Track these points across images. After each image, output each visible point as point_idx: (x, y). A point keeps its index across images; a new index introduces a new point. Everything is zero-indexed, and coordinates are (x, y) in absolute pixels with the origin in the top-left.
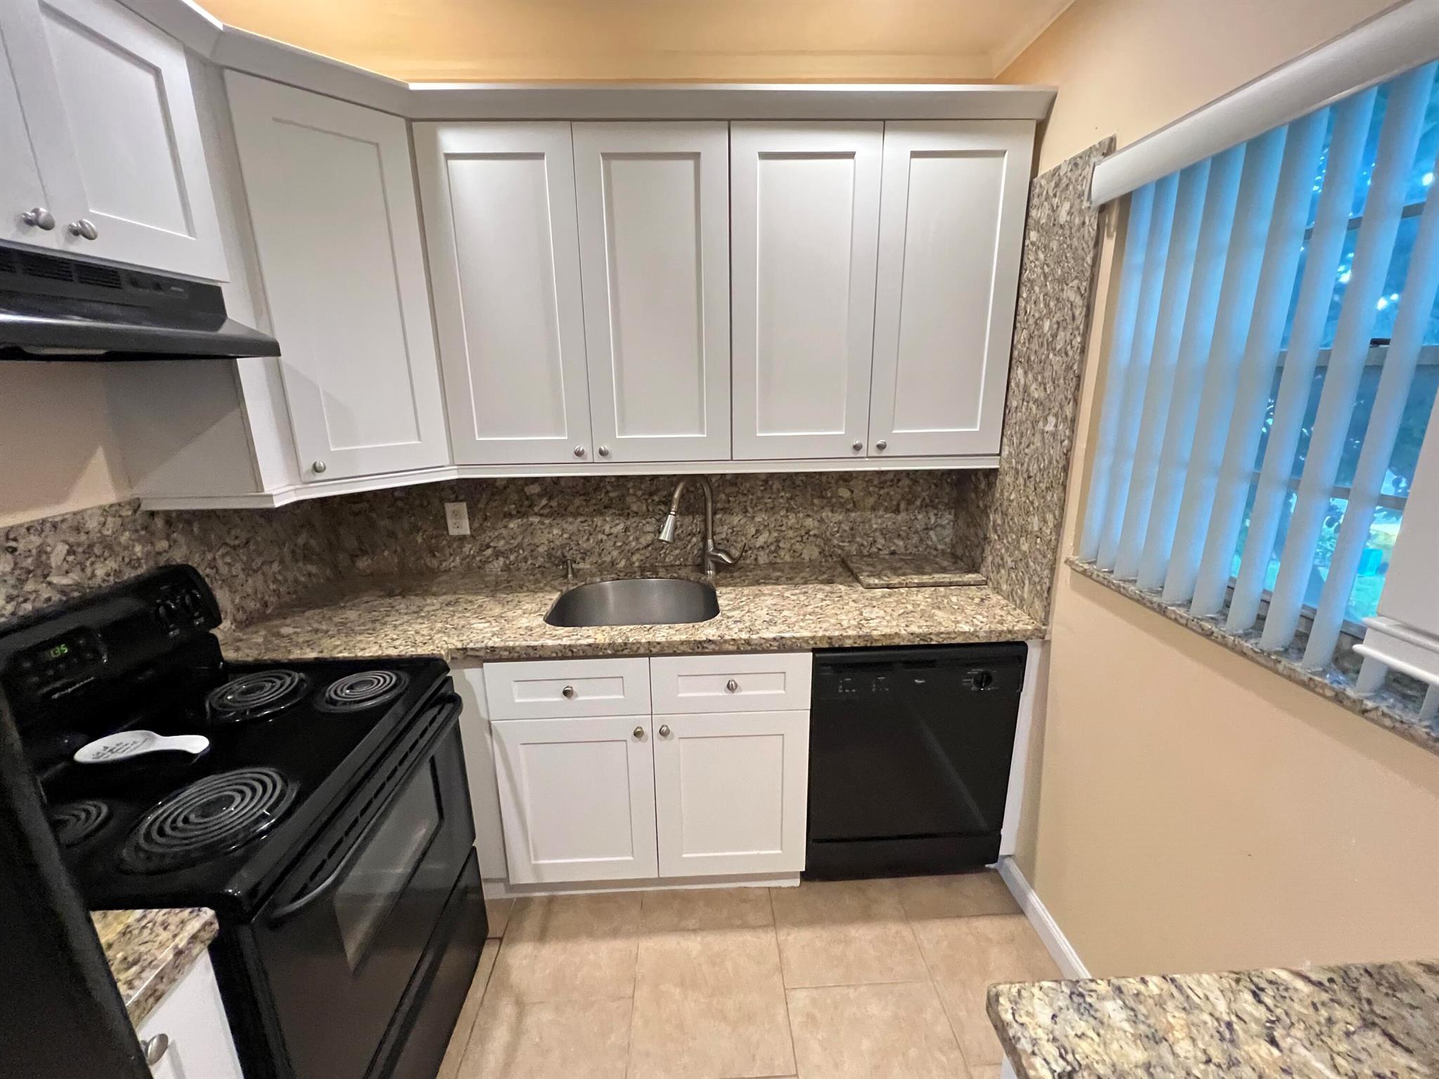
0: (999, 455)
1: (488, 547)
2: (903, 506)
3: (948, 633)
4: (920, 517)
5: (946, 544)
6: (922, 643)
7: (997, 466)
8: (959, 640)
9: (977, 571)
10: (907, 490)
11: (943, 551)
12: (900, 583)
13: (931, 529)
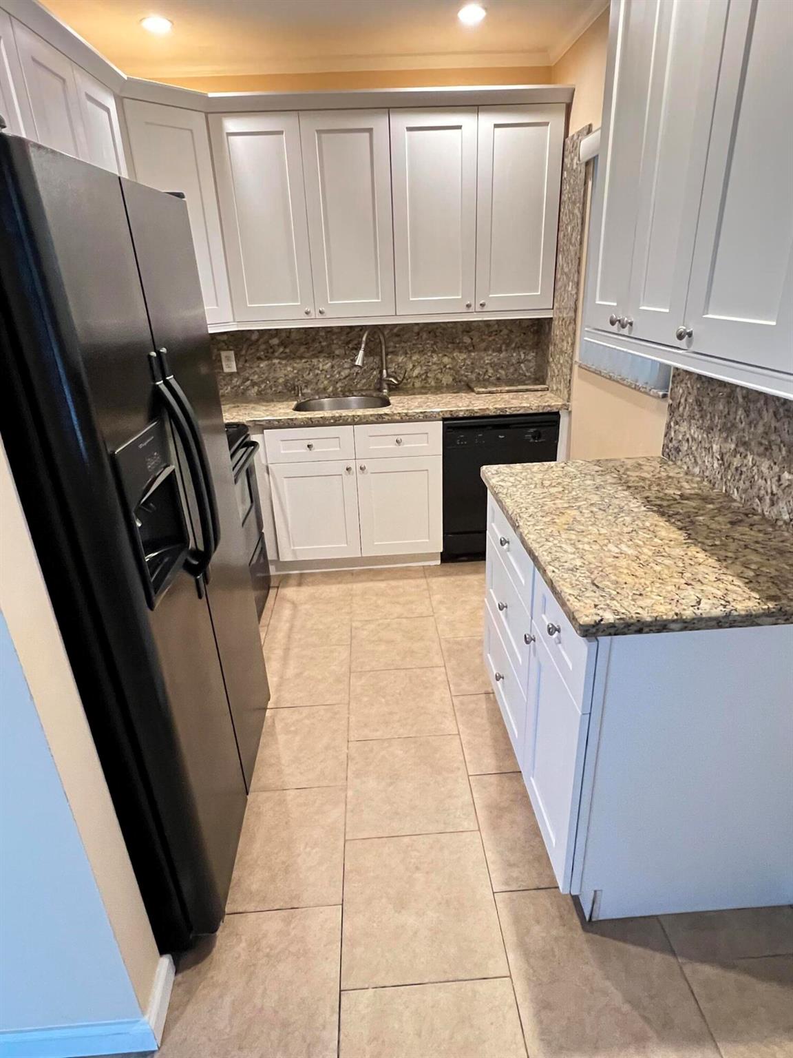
0: (553, 309)
1: (248, 379)
2: (504, 348)
3: (515, 407)
4: (515, 355)
5: (531, 373)
6: (501, 413)
7: (552, 316)
8: (521, 412)
9: (545, 384)
10: (506, 337)
11: (529, 377)
12: (497, 390)
13: (522, 363)
